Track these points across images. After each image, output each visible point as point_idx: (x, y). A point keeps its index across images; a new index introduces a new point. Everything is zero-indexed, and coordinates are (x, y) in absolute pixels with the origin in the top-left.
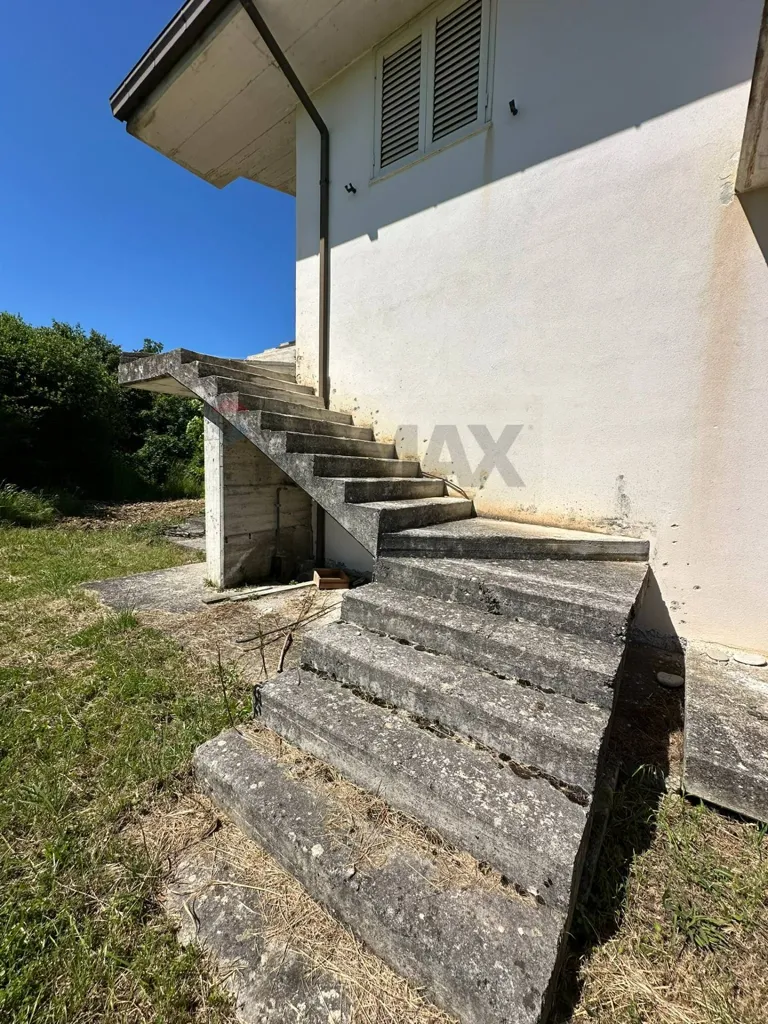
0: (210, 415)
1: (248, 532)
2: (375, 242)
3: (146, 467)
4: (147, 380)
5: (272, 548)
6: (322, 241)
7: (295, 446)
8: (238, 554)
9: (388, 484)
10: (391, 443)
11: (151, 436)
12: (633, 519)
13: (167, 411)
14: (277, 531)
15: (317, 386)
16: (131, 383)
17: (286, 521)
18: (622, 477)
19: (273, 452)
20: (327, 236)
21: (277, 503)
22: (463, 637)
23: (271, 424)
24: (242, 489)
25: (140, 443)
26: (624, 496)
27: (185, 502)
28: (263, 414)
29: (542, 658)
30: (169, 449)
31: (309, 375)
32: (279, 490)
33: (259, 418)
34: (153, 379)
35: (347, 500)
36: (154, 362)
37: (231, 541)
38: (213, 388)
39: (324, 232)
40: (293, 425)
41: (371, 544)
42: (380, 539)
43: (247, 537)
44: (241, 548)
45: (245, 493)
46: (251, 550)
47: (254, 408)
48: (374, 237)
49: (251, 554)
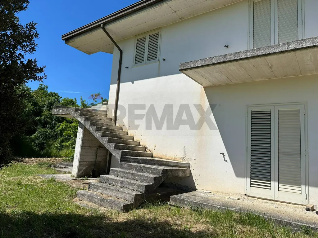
0: (80, 126)
1: (86, 161)
2: (133, 84)
3: (35, 143)
4: (62, 114)
5: (93, 167)
6: (118, 81)
7: (104, 135)
8: (82, 167)
9: (127, 146)
10: (133, 136)
11: (40, 129)
12: (187, 158)
13: (48, 118)
14: (95, 162)
15: (113, 118)
16: (56, 114)
17: (99, 159)
18: (185, 147)
19: (98, 137)
20: (119, 80)
21: (97, 153)
22: (132, 174)
23: (98, 129)
24: (87, 148)
25: (34, 132)
26: (185, 152)
27: (54, 158)
28: (96, 127)
29: (145, 176)
30: (47, 135)
31: (111, 114)
32: (98, 149)
33: (95, 128)
34: (64, 114)
35: (115, 149)
36: (66, 110)
37: (81, 163)
38: (83, 119)
39: (119, 79)
40: (104, 130)
41: (119, 159)
42: (121, 158)
43: (86, 162)
44: (84, 166)
45: (87, 149)
46: (86, 167)
47: (94, 125)
48: (133, 83)
49: (86, 168)
